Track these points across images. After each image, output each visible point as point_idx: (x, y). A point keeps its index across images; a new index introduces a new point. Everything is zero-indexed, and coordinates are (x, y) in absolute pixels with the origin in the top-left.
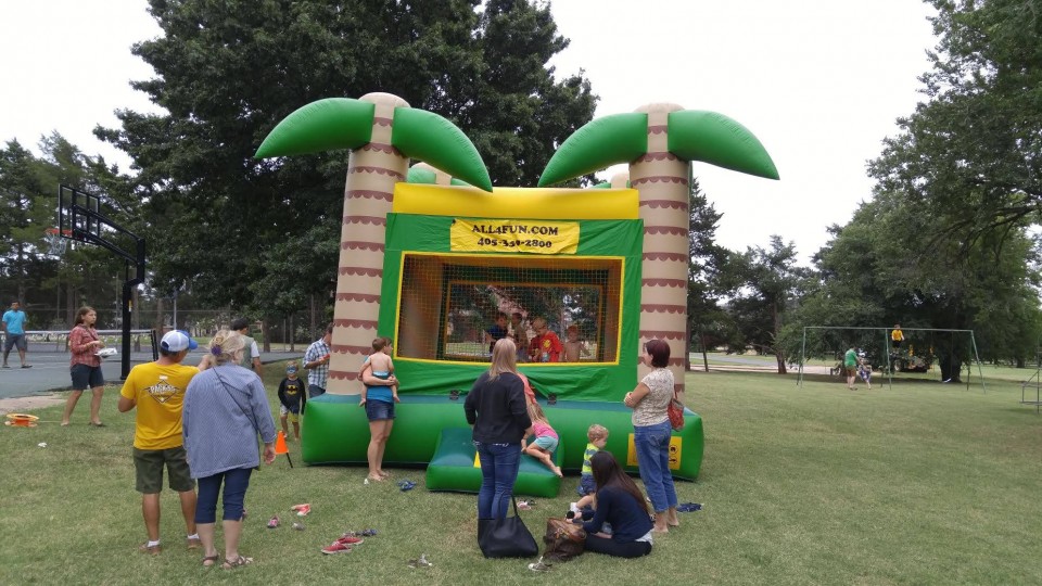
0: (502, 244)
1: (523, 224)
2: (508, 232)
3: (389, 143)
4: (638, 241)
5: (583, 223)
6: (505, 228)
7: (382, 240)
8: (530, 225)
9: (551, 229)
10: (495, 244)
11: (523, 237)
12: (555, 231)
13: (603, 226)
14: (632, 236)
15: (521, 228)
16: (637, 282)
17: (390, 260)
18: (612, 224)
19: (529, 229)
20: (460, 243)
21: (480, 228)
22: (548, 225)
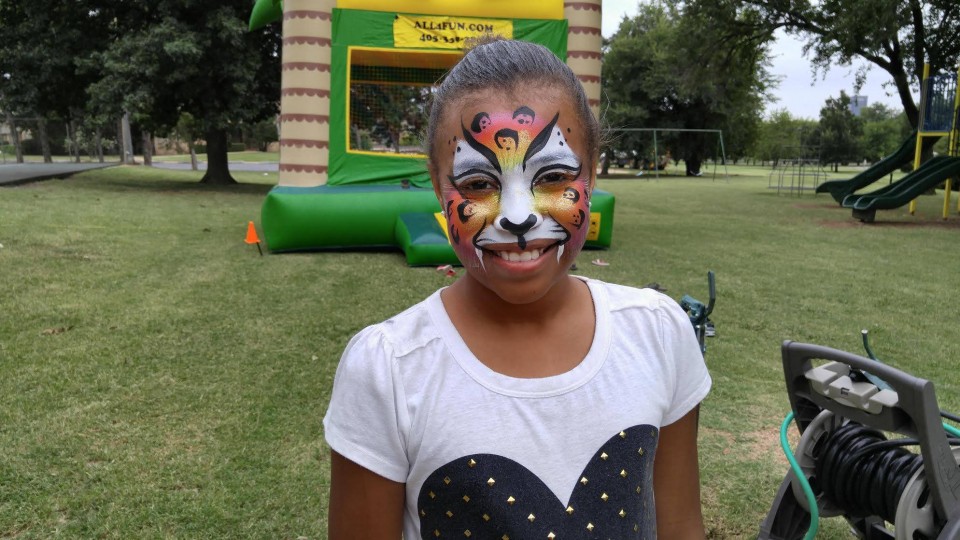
0: (443, 41)
1: (461, 21)
2: (448, 28)
4: (564, 40)
5: (516, 22)
6: (445, 25)
7: (328, 35)
8: (467, 22)
9: (487, 26)
10: (436, 40)
11: (461, 33)
13: (531, 25)
14: (559, 35)
15: (459, 25)
17: (339, 55)
18: (542, 23)
19: (467, 26)
20: (403, 39)
21: (422, 24)
22: (484, 23)
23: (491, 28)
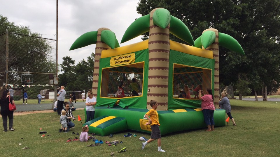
1: (124, 56)
3: (100, 41)
4: (148, 55)
5: (136, 53)
6: (120, 58)
8: (125, 56)
11: (124, 59)
13: (140, 53)
16: (147, 69)
17: (100, 71)
18: (142, 51)
20: (112, 64)
21: (115, 59)
23: (130, 56)
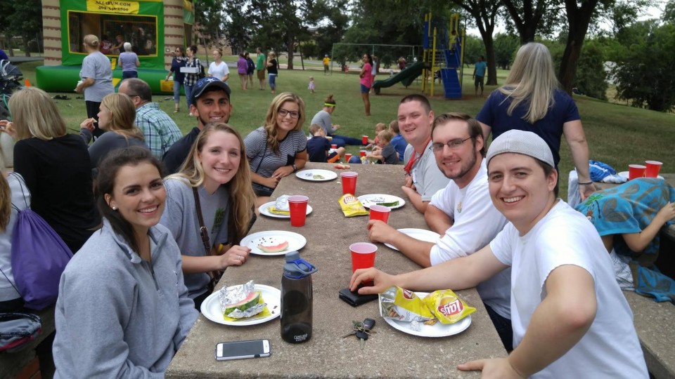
0: (109, 9)
2: (110, 4)
4: (162, 11)
5: (140, 2)
7: (58, 5)
10: (106, 9)
11: (116, 6)
12: (129, 5)
13: (148, 4)
14: (159, 8)
15: (115, 3)
16: (162, 25)
17: (63, 14)
18: (152, 3)
19: (119, 3)
20: (91, 8)
